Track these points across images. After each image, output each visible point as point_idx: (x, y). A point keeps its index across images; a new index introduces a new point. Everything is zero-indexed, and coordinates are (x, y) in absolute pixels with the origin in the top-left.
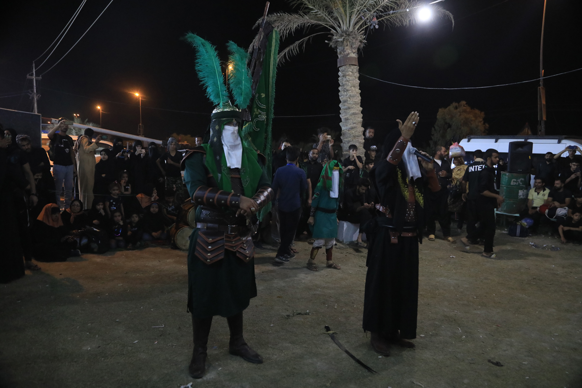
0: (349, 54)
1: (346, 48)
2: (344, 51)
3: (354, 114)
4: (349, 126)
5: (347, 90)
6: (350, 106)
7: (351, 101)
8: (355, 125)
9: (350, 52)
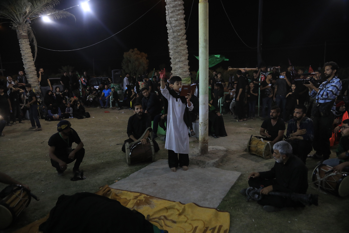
0: (22, 33)
1: (20, 30)
2: (19, 31)
3: (28, 61)
4: (27, 67)
5: (24, 51)
6: (26, 58)
7: (26, 55)
8: (30, 66)
9: (22, 32)
